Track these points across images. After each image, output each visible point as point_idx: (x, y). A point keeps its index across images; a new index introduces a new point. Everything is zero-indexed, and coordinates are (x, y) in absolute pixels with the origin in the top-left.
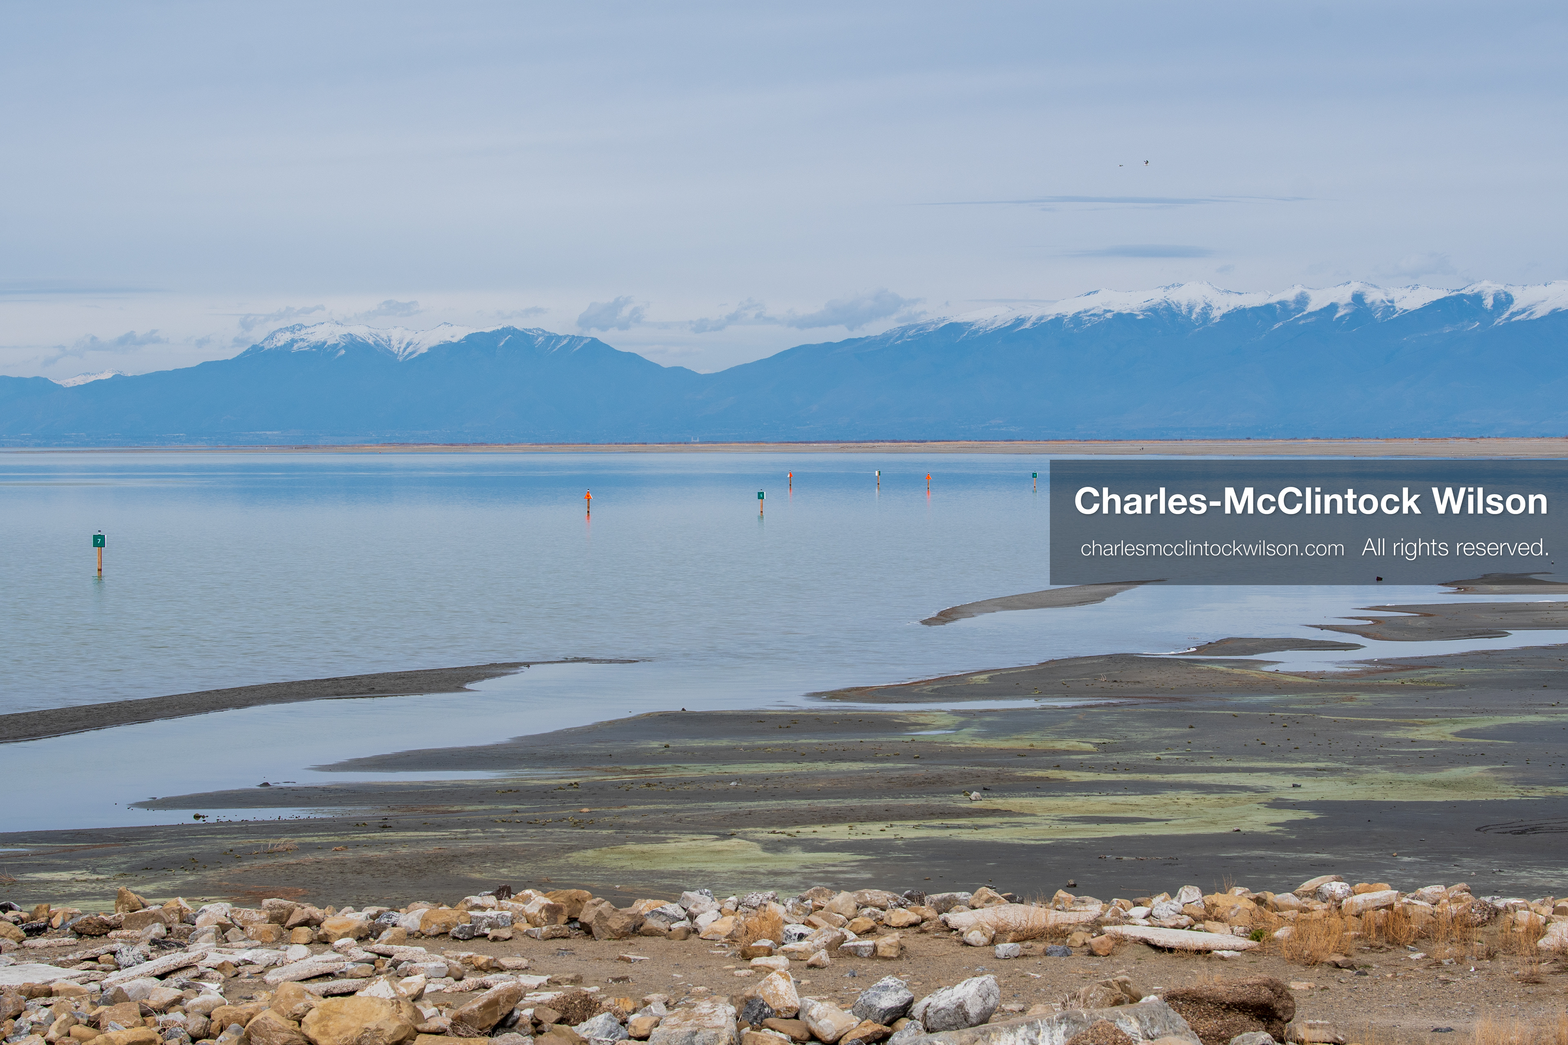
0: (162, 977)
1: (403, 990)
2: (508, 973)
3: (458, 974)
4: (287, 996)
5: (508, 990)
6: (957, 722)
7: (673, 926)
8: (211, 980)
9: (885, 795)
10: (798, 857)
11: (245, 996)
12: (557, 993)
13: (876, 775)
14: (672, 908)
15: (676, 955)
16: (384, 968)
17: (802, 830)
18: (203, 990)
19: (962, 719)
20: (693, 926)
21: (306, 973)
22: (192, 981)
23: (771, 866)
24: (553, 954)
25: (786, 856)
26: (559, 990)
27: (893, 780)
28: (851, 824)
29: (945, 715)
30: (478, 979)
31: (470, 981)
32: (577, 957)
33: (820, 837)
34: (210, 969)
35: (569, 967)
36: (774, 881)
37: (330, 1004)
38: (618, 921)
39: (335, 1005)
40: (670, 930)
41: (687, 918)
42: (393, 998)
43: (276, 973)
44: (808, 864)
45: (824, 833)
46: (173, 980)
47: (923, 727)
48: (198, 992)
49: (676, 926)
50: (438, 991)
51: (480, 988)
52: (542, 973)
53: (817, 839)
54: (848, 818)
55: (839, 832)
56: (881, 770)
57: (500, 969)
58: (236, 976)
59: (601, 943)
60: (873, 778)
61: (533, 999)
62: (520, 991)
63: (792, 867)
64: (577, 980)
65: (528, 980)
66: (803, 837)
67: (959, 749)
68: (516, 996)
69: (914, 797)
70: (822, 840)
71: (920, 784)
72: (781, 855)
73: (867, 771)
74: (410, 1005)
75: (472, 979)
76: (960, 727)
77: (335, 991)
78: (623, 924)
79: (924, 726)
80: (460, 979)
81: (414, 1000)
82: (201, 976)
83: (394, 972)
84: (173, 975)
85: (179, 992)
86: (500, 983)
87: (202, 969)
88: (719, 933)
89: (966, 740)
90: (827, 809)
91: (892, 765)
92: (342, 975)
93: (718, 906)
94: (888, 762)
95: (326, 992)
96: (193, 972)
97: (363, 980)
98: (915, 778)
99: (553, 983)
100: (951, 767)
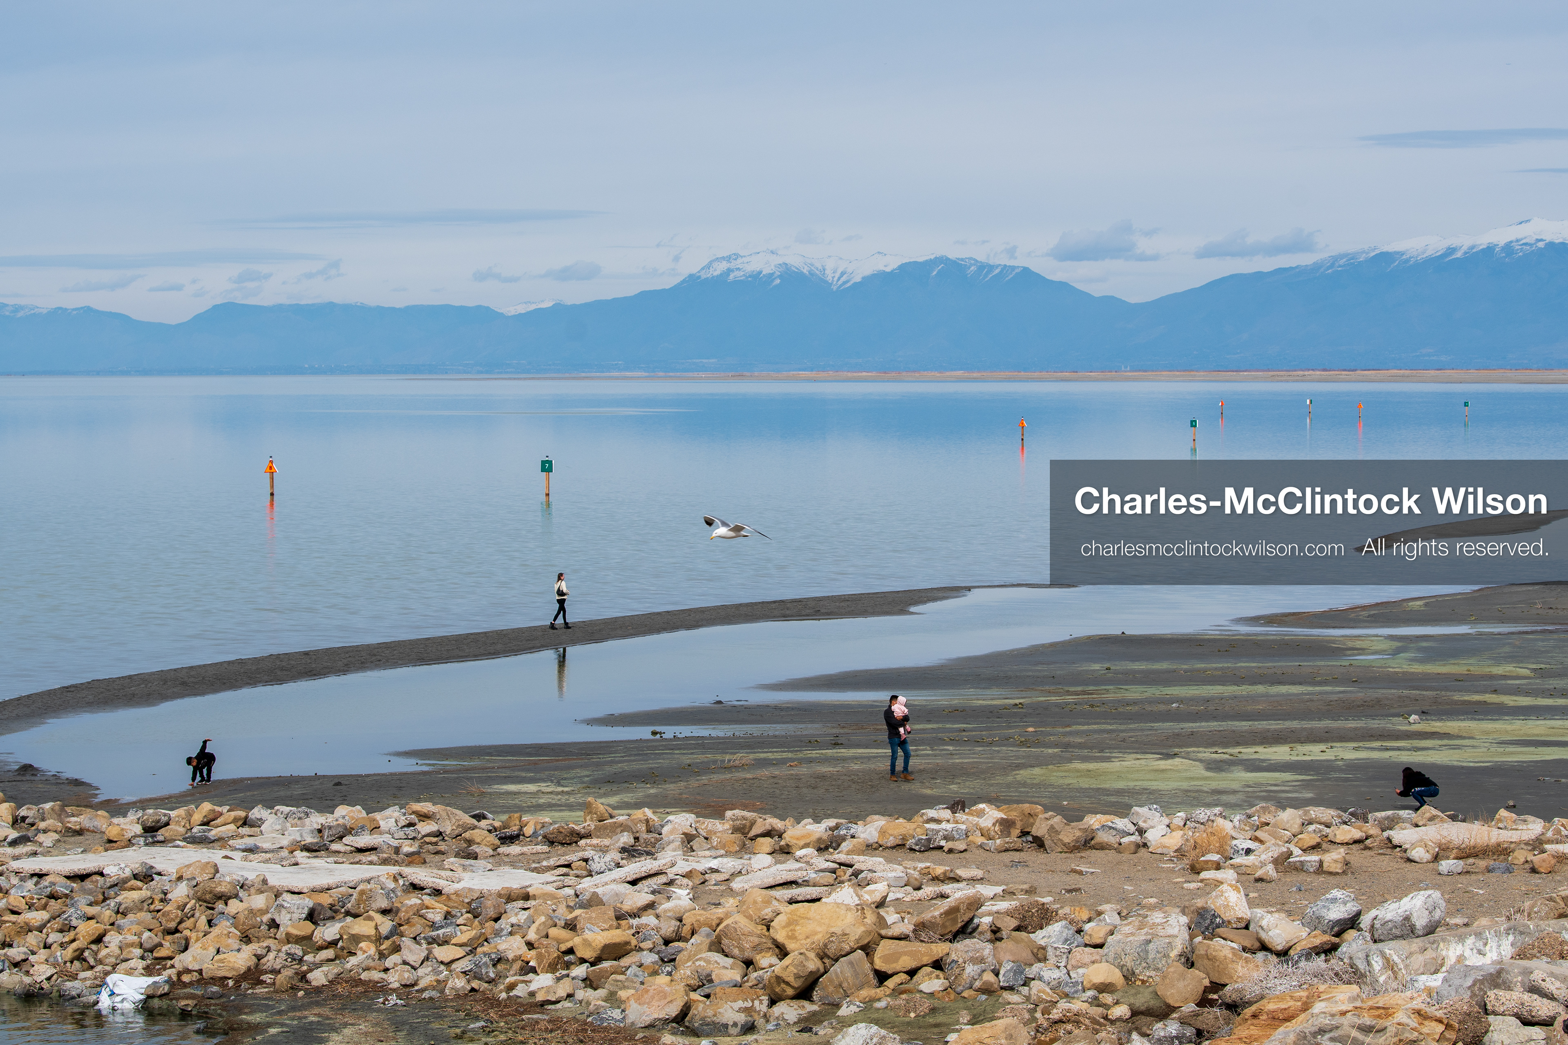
0: (634, 883)
1: (867, 897)
2: (965, 883)
3: (917, 884)
4: (755, 902)
5: (968, 898)
6: (1394, 647)
7: (1123, 840)
8: (680, 887)
9: (1324, 718)
10: (1240, 777)
11: (713, 901)
12: (1013, 903)
13: (1315, 697)
14: (1122, 823)
15: (1126, 868)
16: (847, 877)
17: (1243, 750)
18: (674, 896)
19: (1399, 644)
20: (1143, 840)
21: (771, 881)
22: (662, 887)
23: (1214, 785)
24: (1006, 866)
25: (1229, 775)
26: (1014, 900)
27: (1332, 703)
28: (1291, 745)
29: (1382, 640)
30: (936, 889)
31: (929, 890)
32: (1030, 869)
33: (1262, 758)
34: (678, 877)
35: (1022, 878)
36: (1218, 799)
37: (797, 910)
38: (1070, 834)
39: (802, 911)
40: (1120, 844)
41: (1137, 833)
42: (858, 905)
43: (742, 880)
44: (1251, 783)
45: (1265, 753)
46: (643, 885)
47: (1360, 652)
48: (669, 898)
49: (1126, 840)
50: (897, 899)
51: (937, 897)
52: (997, 884)
53: (1259, 759)
54: (1289, 740)
55: (1281, 753)
56: (1320, 693)
57: (956, 880)
58: (703, 883)
59: (1053, 855)
60: (1312, 701)
61: (989, 908)
62: (979, 899)
63: (1235, 786)
64: (1031, 891)
65: (987, 891)
66: (1245, 757)
67: (1397, 673)
68: (976, 904)
69: (1353, 720)
70: (1264, 761)
71: (1359, 706)
72: (1224, 774)
73: (1306, 694)
74: (874, 912)
75: (930, 889)
76: (1396, 652)
77: (800, 898)
78: (1075, 838)
79: (1362, 651)
80: (918, 888)
81: (877, 907)
82: (671, 883)
83: (855, 881)
84: (643, 882)
85: (651, 897)
86: (958, 893)
87: (671, 876)
88: (1168, 847)
89: (1402, 665)
90: (1268, 730)
91: (1330, 688)
92: (805, 883)
93: (1166, 821)
94: (1327, 686)
95: (791, 899)
96: (662, 879)
97: (826, 888)
98: (1354, 701)
99: (1008, 894)
100: (1389, 691)
